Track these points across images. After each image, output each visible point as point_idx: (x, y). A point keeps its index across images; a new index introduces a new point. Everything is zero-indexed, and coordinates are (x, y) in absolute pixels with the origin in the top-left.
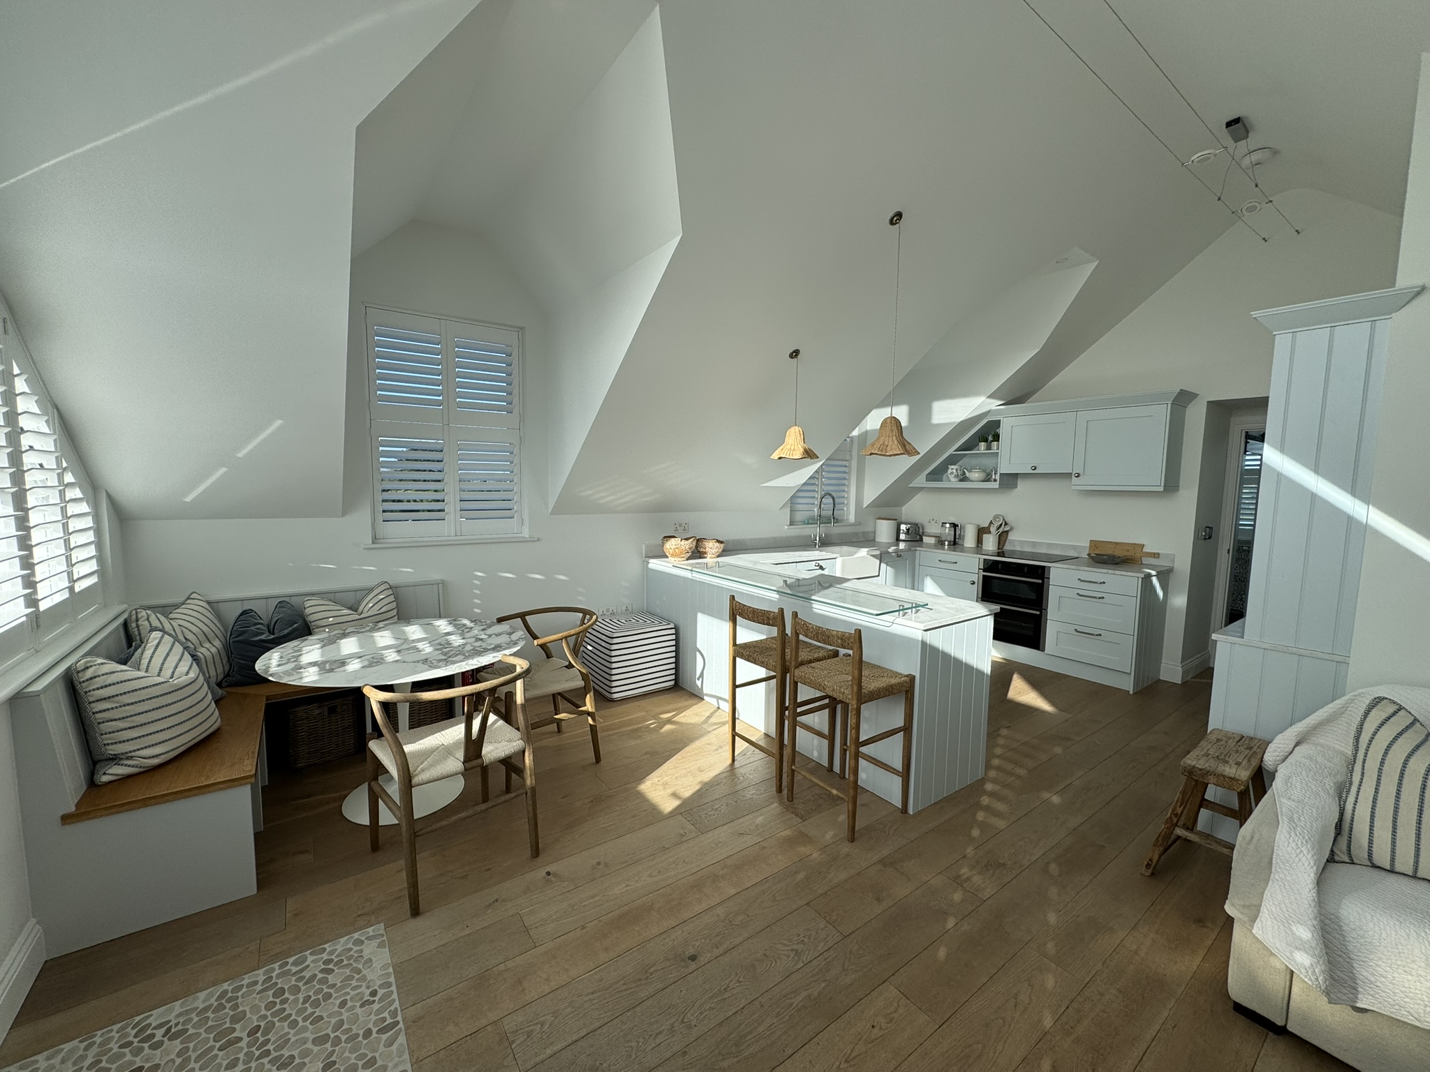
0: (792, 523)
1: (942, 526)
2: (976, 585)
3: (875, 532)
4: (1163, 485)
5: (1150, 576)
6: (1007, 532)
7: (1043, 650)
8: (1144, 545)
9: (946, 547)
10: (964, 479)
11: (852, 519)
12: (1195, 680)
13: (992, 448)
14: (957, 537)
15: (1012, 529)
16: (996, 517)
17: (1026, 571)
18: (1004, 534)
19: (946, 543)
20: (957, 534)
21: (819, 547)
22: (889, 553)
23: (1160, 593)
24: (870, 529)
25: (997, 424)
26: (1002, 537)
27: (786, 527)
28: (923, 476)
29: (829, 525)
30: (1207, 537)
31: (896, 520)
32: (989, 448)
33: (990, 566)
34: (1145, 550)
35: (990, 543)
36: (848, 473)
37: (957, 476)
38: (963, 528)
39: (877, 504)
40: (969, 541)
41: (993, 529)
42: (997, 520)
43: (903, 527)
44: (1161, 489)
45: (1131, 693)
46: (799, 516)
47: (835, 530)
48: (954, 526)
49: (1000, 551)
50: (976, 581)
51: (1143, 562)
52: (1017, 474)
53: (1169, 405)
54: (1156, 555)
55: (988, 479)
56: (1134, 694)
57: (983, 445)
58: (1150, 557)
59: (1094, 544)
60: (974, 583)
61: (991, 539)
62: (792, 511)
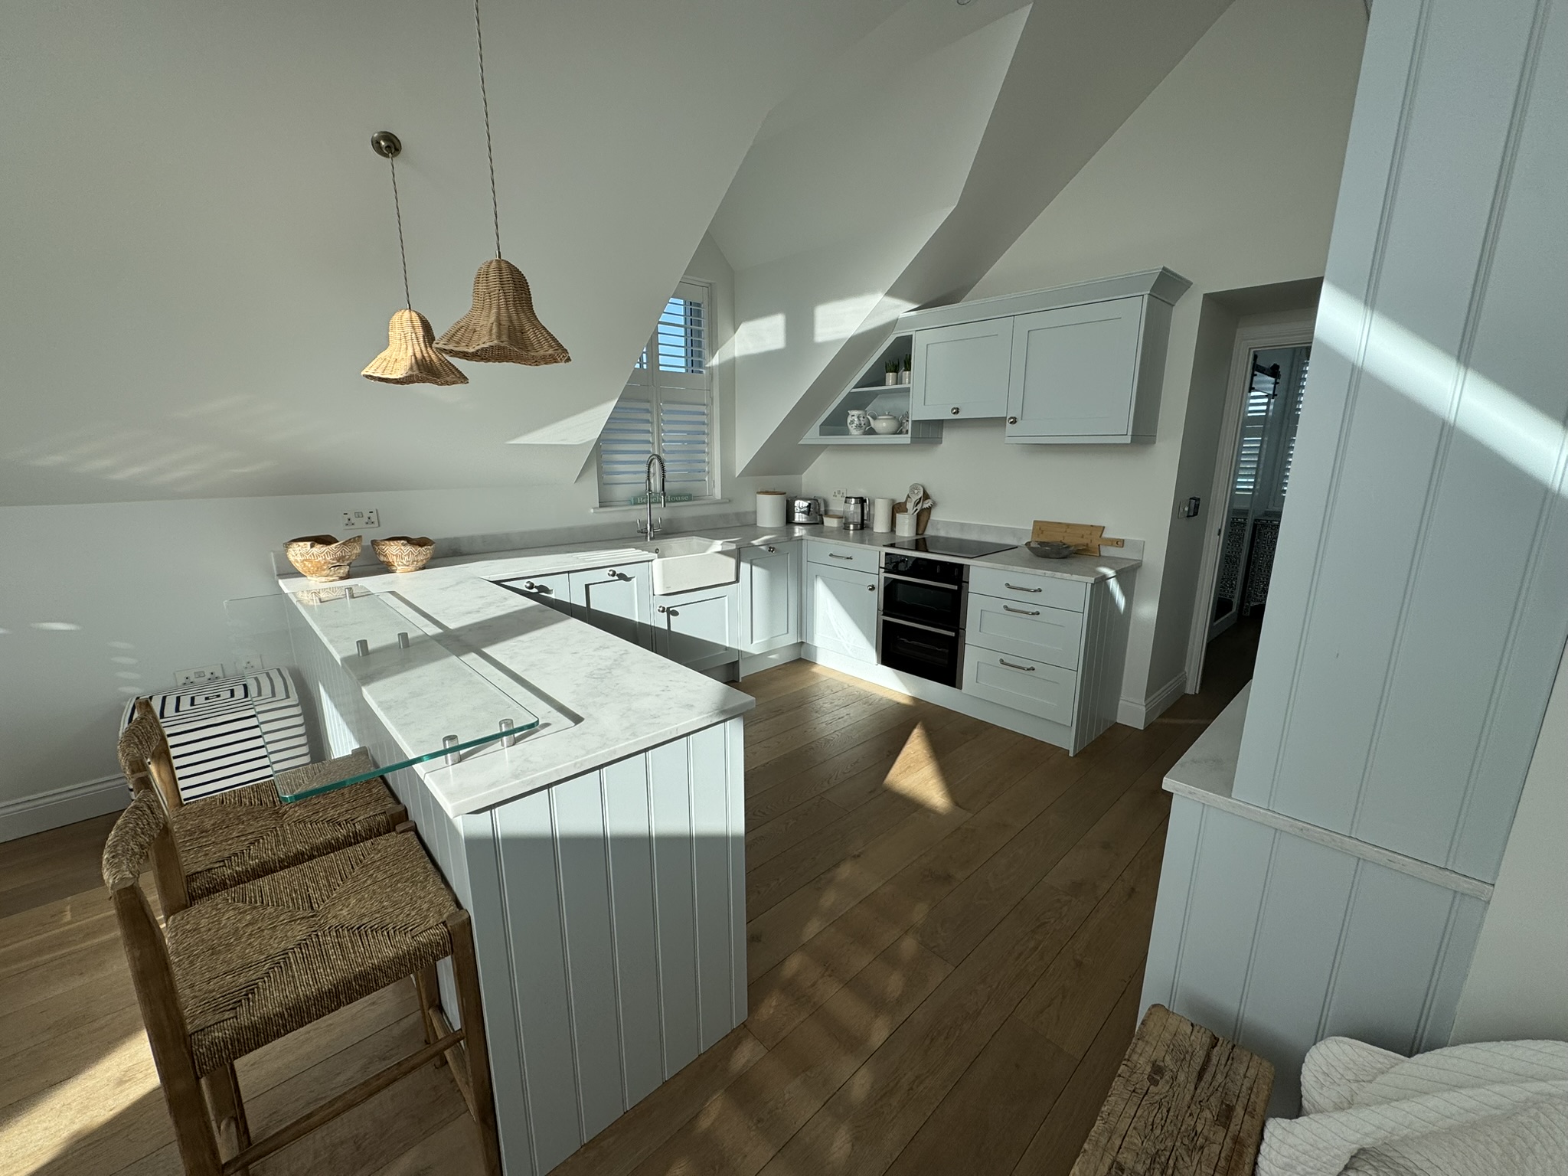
0: (603, 504)
1: (846, 502)
2: (876, 590)
3: (755, 513)
4: (1130, 433)
5: (1104, 579)
6: (929, 509)
7: (960, 688)
8: (1104, 527)
9: (851, 532)
10: (872, 432)
11: (718, 494)
12: (1166, 721)
13: (903, 382)
14: (865, 518)
15: (934, 504)
16: (914, 488)
17: (938, 570)
18: (926, 513)
19: (852, 527)
20: (865, 512)
21: (651, 539)
22: (753, 546)
23: (1121, 600)
24: (747, 507)
25: (905, 344)
26: (922, 518)
27: (592, 511)
28: (815, 429)
29: (659, 505)
30: (1191, 514)
31: (784, 493)
32: (898, 381)
33: (893, 564)
34: (1106, 535)
35: (906, 528)
36: (710, 424)
37: (859, 426)
38: (872, 503)
39: (755, 468)
40: (880, 525)
41: (910, 506)
42: (916, 491)
43: (800, 504)
44: (1128, 440)
45: (1071, 755)
46: (621, 492)
47: (686, 511)
48: (861, 501)
49: (919, 537)
50: (876, 586)
51: (1102, 554)
52: (942, 421)
53: (1146, 297)
54: (1119, 543)
55: (899, 431)
56: (1075, 756)
57: (890, 377)
58: (1112, 545)
59: (1040, 526)
60: (873, 588)
61: (907, 521)
62: (604, 484)
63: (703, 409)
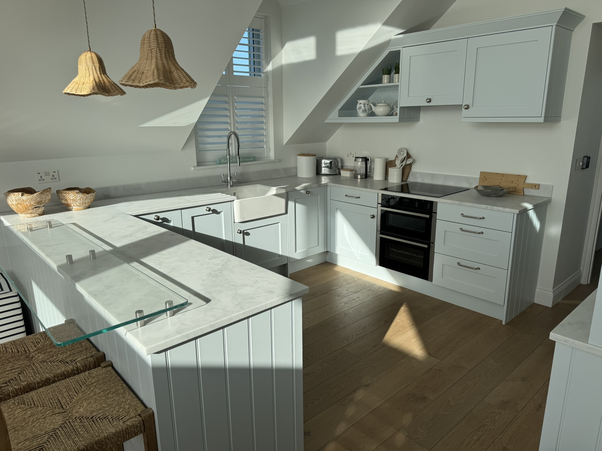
0: (200, 163)
1: (355, 160)
2: (375, 219)
3: (296, 168)
4: (543, 115)
5: (526, 210)
6: (410, 165)
7: (432, 281)
8: (527, 176)
9: (359, 180)
10: (372, 114)
11: (272, 155)
12: (566, 302)
13: (394, 81)
14: (368, 171)
15: (414, 161)
16: (400, 151)
17: (416, 206)
18: (408, 167)
19: (359, 177)
20: (368, 166)
21: (231, 186)
22: (297, 190)
23: (537, 224)
24: (291, 165)
25: (395, 57)
26: (406, 170)
27: (193, 168)
28: (335, 112)
29: (236, 164)
30: (585, 167)
31: (315, 155)
32: (391, 81)
33: (386, 201)
34: (528, 181)
35: (395, 177)
36: (266, 110)
37: (365, 111)
38: (373, 161)
39: (297, 138)
40: (378, 175)
41: (398, 163)
42: (402, 153)
43: (325, 162)
44: (542, 120)
45: (504, 323)
46: (210, 156)
47: (252, 168)
48: (366, 160)
49: (404, 183)
50: (376, 216)
51: (526, 193)
52: (420, 107)
53: (554, 27)
54: (536, 186)
55: (391, 114)
56: (506, 324)
57: (385, 78)
58: (532, 188)
59: (484, 176)
60: (373, 217)
61: (396, 173)
62: (199, 151)
63: (262, 100)
